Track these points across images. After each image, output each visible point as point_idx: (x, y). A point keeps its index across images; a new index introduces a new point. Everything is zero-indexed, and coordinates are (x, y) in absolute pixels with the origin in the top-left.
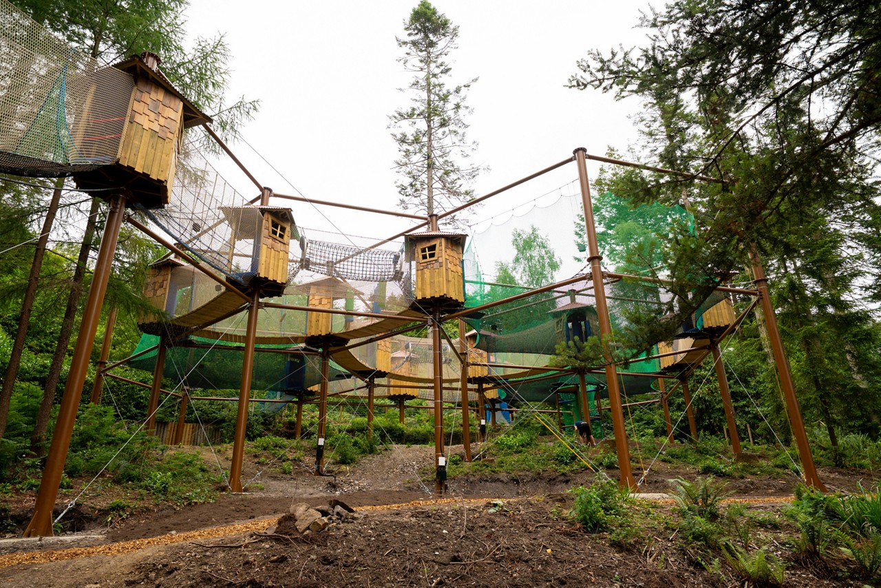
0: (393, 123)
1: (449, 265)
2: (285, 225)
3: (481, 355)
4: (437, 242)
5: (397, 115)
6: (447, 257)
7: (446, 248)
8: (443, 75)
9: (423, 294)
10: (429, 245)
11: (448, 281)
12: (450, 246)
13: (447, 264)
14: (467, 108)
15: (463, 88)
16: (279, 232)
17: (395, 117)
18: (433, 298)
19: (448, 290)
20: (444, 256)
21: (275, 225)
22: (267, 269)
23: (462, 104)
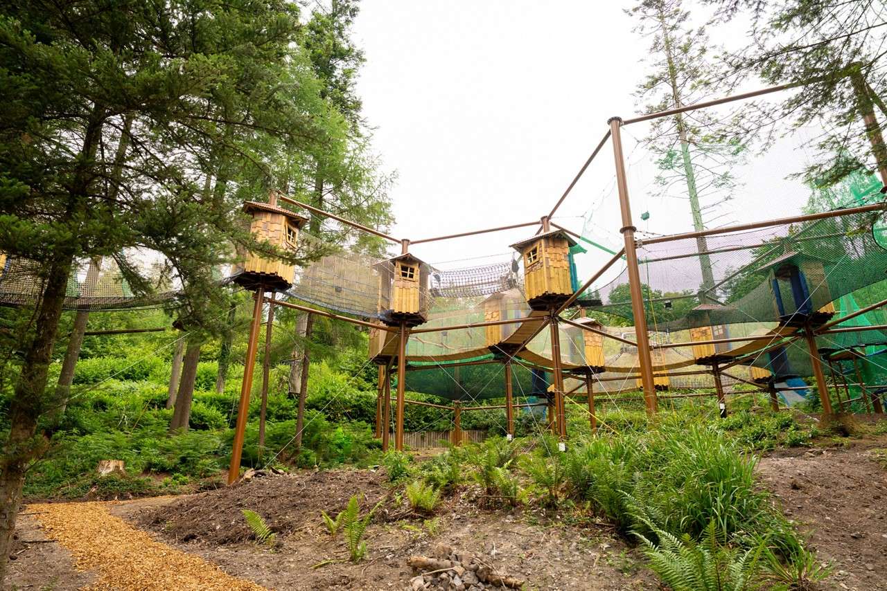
0: (638, 98)
1: (551, 263)
2: (413, 267)
3: (705, 333)
4: (537, 245)
5: (640, 90)
6: (548, 256)
7: (546, 247)
8: (682, 23)
9: (530, 295)
10: (532, 249)
11: (550, 278)
12: (551, 244)
13: (547, 262)
14: (714, 47)
15: (706, 27)
16: (408, 273)
17: (638, 92)
18: (537, 297)
19: (550, 288)
20: (545, 255)
21: (404, 268)
22: (400, 305)
23: (707, 46)
